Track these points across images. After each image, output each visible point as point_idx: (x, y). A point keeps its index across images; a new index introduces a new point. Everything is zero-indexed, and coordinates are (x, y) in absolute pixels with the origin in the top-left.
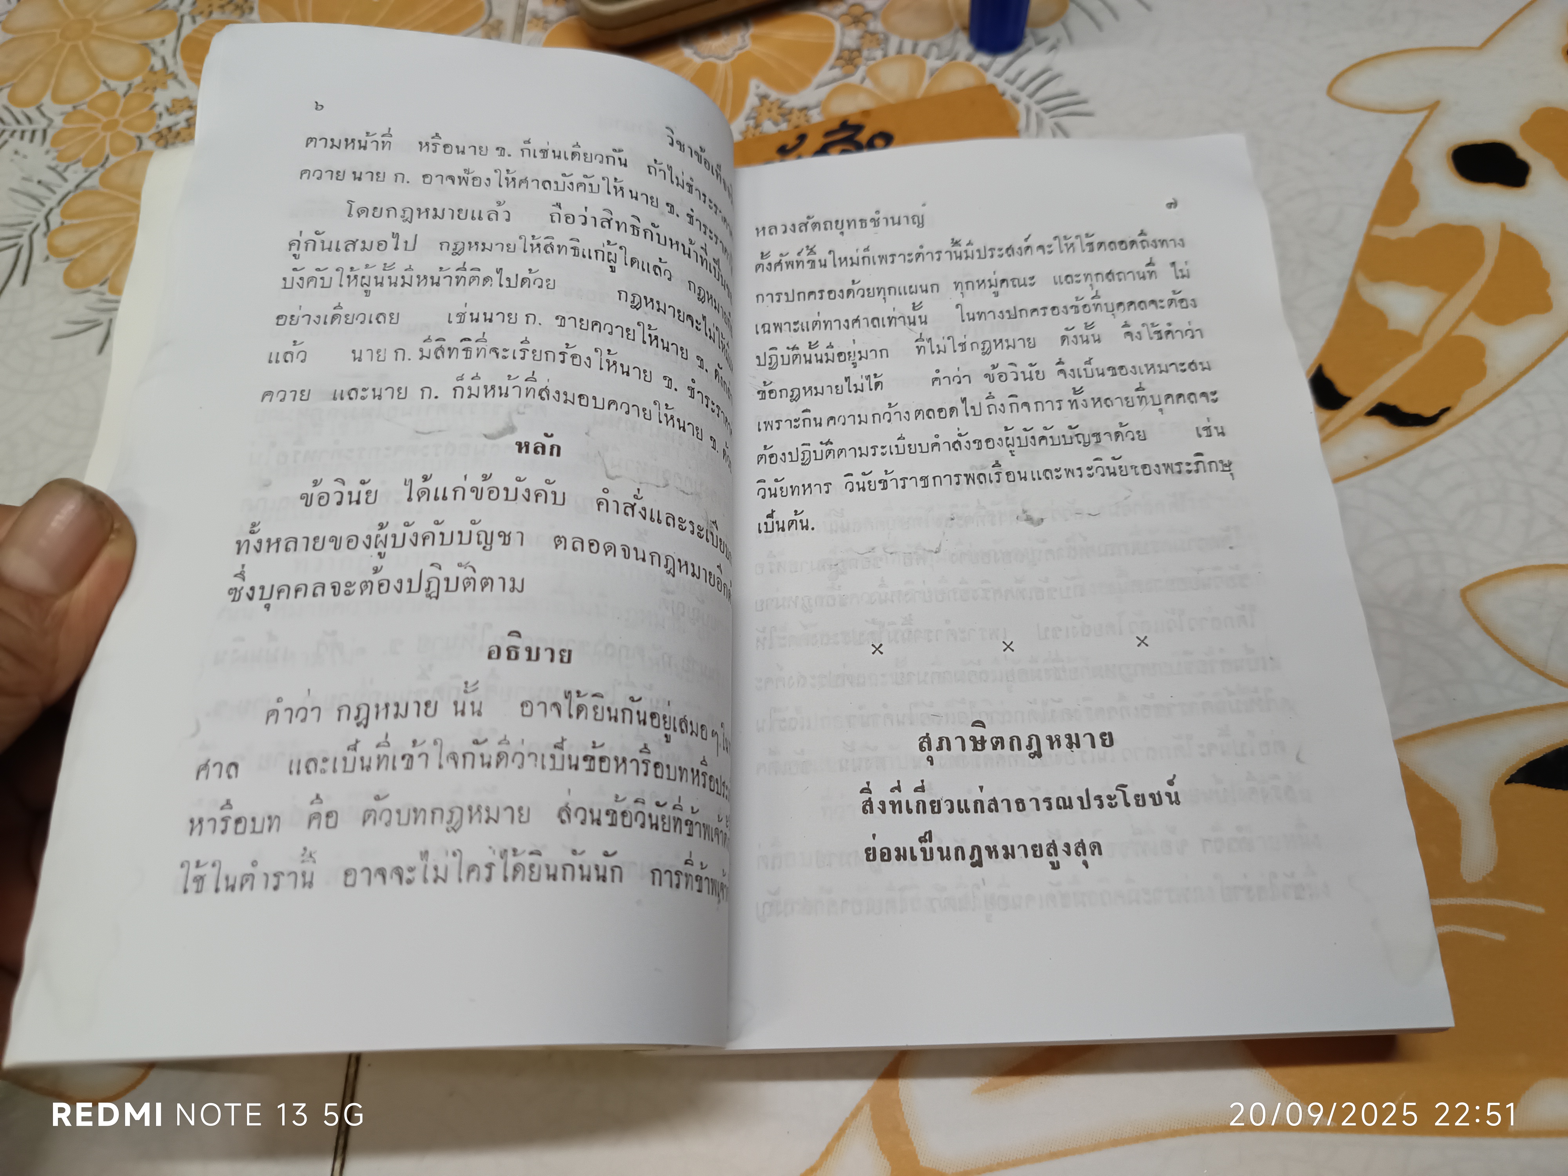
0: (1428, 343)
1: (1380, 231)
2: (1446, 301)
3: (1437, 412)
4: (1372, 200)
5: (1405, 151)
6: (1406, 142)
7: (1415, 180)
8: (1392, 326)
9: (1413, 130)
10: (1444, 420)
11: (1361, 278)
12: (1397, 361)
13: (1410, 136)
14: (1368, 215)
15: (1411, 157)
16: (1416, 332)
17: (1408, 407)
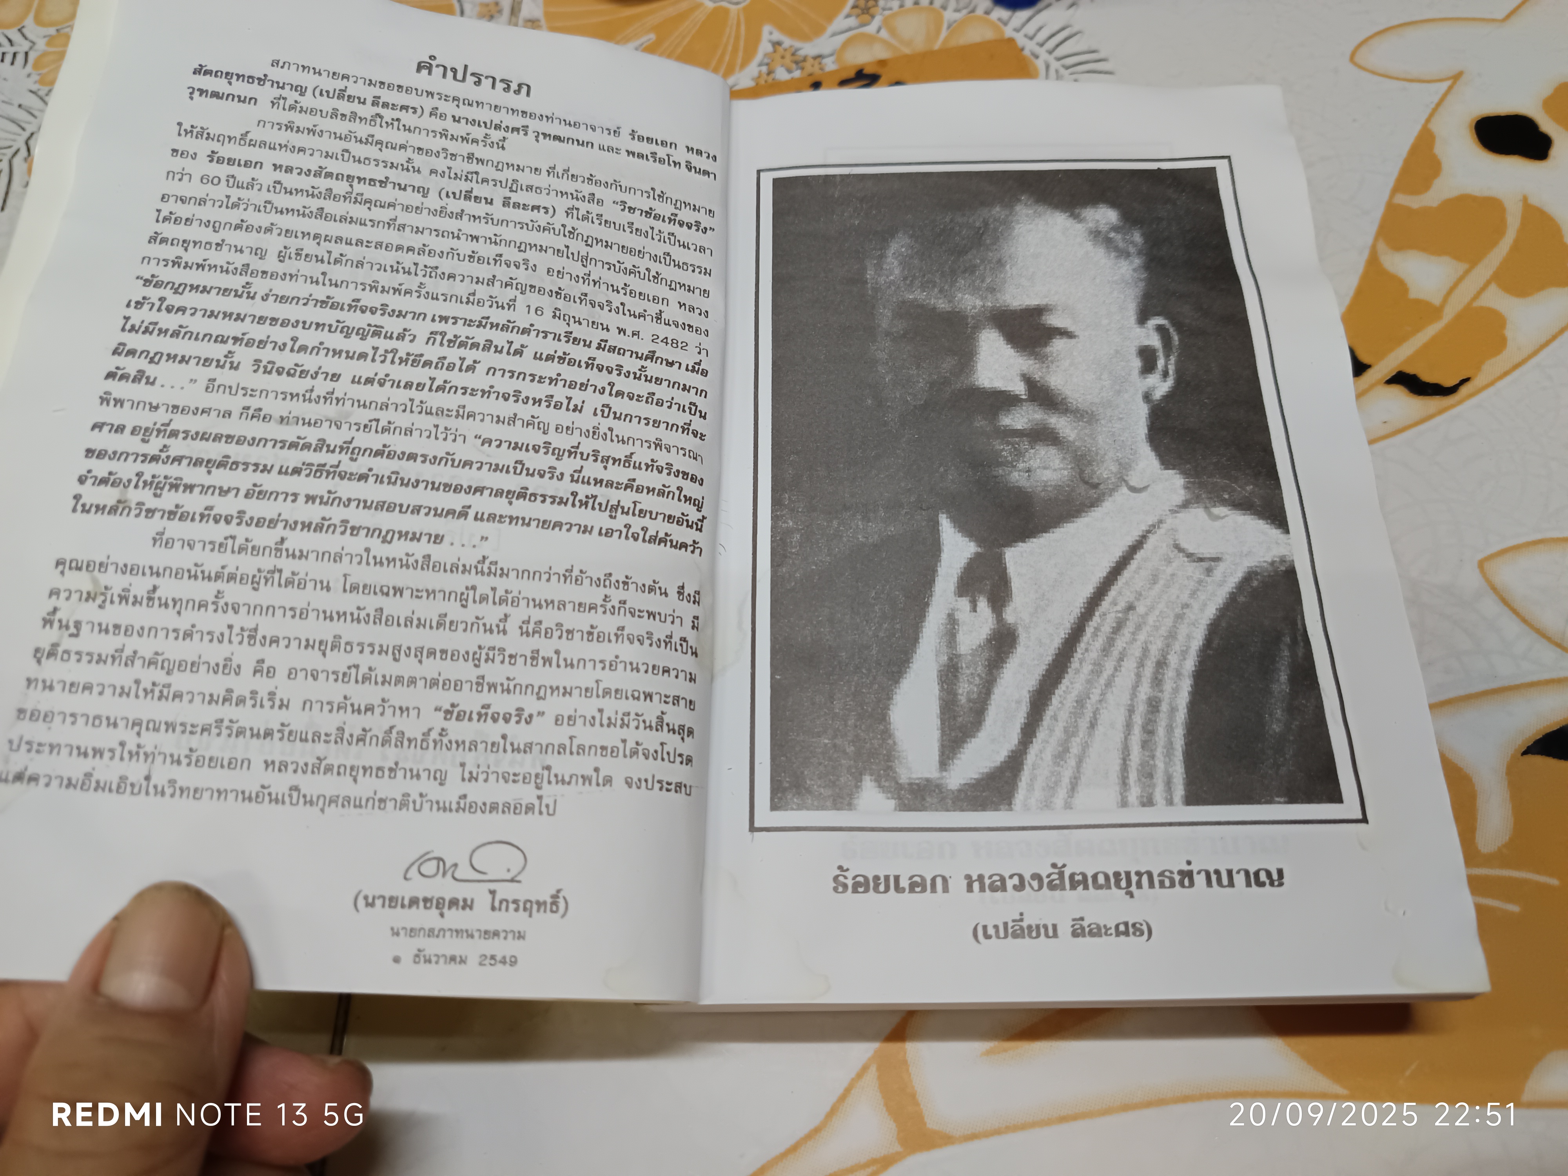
0: (1449, 313)
1: (1402, 199)
2: (1467, 272)
3: (1457, 382)
4: (1394, 168)
5: (1428, 120)
6: (1429, 111)
7: (1438, 150)
8: (1413, 294)
9: (1436, 99)
10: (1464, 390)
11: (1382, 246)
12: (1417, 330)
13: (1433, 106)
14: (1391, 182)
15: (1434, 127)
16: (1437, 301)
17: (1427, 376)
